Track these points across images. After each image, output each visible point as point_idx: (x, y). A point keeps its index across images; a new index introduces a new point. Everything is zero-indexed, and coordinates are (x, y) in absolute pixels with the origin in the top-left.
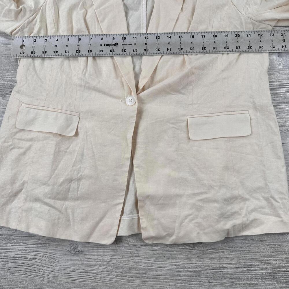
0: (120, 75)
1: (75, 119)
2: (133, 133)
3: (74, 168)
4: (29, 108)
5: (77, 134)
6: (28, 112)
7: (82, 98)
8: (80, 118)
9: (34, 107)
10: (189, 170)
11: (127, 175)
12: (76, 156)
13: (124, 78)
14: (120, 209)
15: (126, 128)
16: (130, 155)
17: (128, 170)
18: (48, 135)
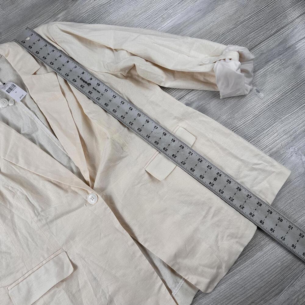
0: (67, 187)
1: (63, 256)
2: (118, 220)
3: (98, 296)
4: (16, 285)
5: (75, 267)
6: (19, 290)
7: (53, 234)
8: (66, 251)
9: (20, 280)
10: (184, 205)
11: (145, 258)
12: (90, 286)
13: (72, 186)
14: (165, 290)
15: (109, 222)
16: (132, 240)
17: (142, 253)
18: (52, 292)
